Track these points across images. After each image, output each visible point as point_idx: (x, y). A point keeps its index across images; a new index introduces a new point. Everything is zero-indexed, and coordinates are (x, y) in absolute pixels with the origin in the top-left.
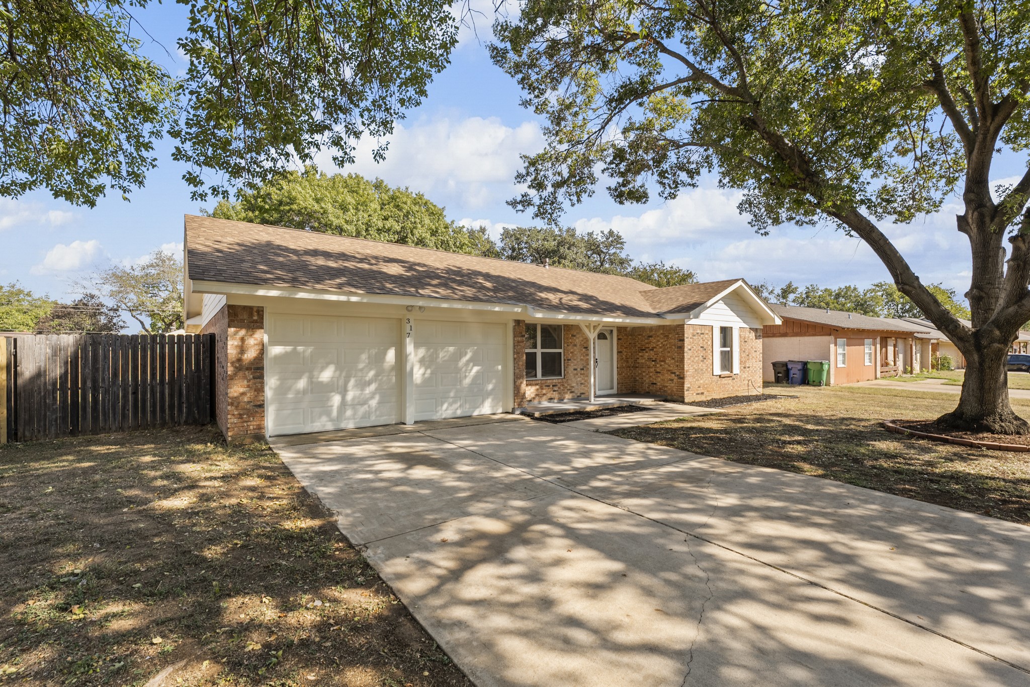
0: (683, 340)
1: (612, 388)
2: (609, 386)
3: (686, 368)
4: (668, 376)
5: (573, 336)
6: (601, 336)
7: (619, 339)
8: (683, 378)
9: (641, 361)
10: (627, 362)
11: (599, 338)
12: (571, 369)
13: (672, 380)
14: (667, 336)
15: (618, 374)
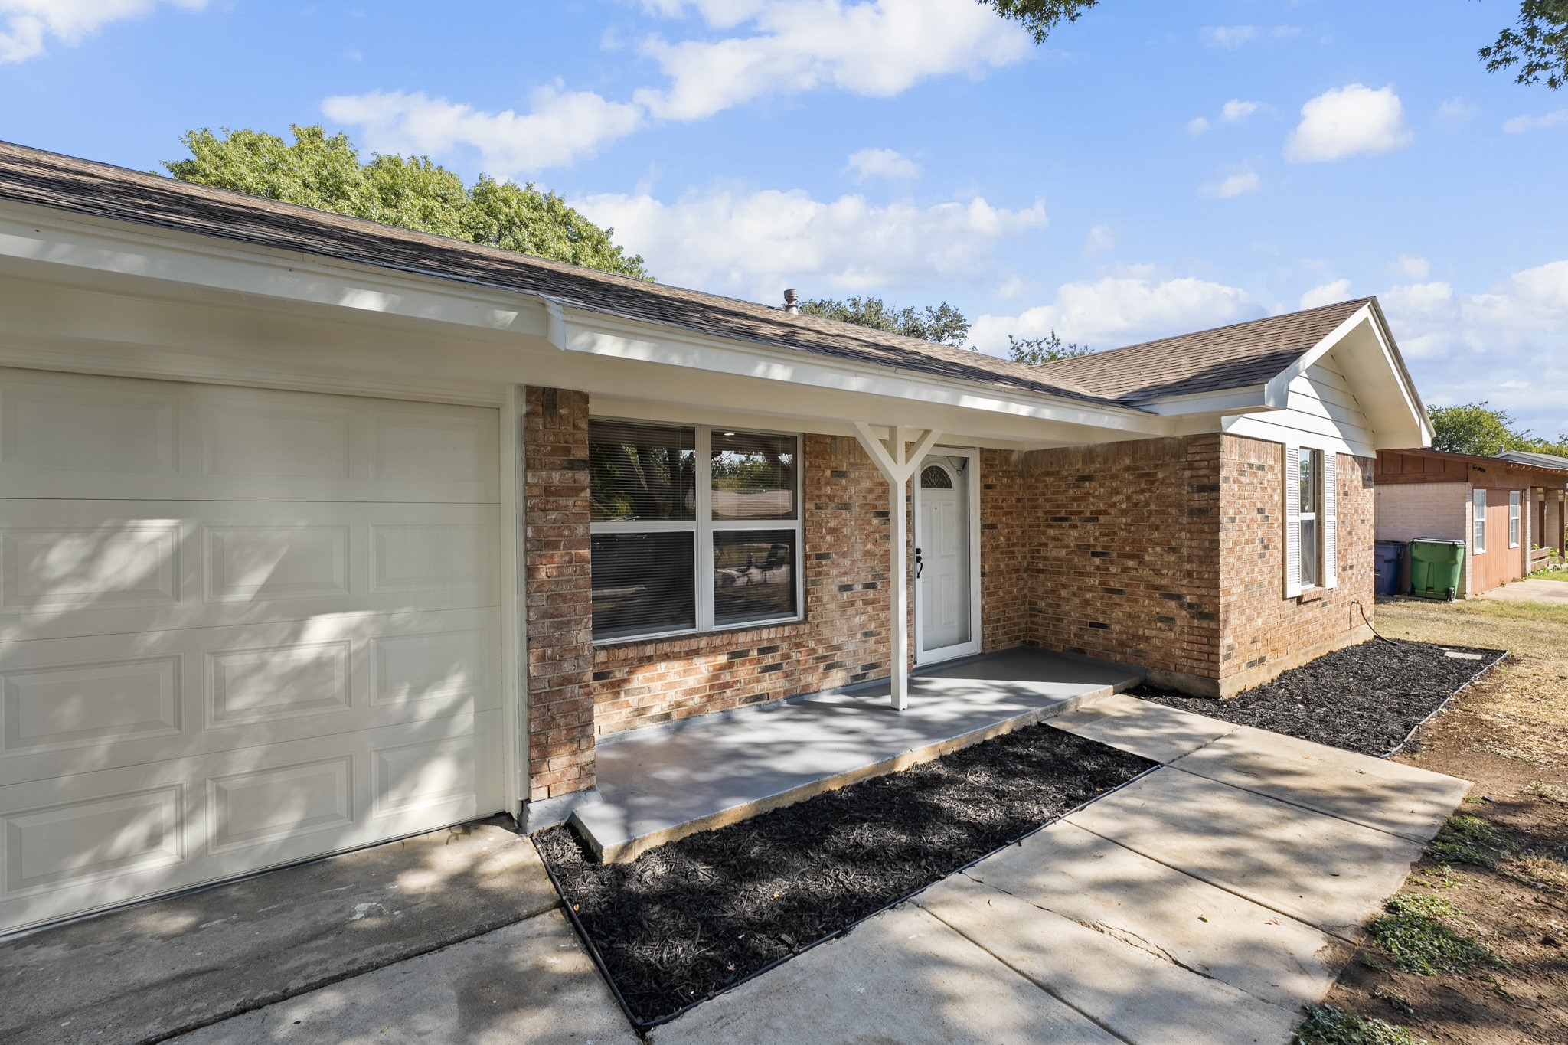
0: (1216, 488)
1: (965, 638)
2: (955, 633)
3: (1224, 583)
4: (1150, 606)
5: (838, 474)
6: (934, 477)
7: (986, 487)
8: (1213, 616)
9: (1053, 552)
10: (1011, 555)
11: (926, 484)
12: (829, 589)
13: (1168, 620)
14: (1150, 477)
15: (986, 593)
